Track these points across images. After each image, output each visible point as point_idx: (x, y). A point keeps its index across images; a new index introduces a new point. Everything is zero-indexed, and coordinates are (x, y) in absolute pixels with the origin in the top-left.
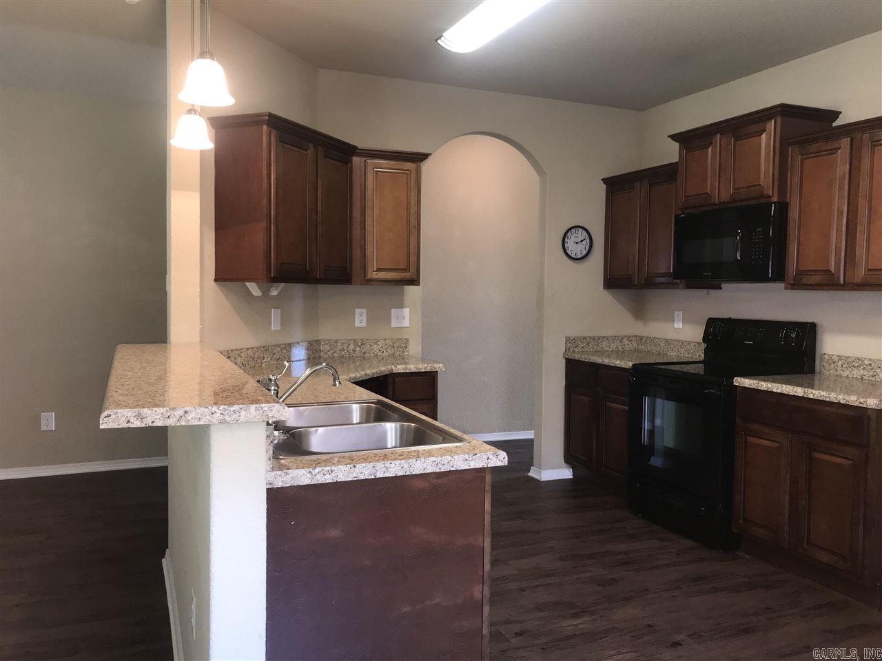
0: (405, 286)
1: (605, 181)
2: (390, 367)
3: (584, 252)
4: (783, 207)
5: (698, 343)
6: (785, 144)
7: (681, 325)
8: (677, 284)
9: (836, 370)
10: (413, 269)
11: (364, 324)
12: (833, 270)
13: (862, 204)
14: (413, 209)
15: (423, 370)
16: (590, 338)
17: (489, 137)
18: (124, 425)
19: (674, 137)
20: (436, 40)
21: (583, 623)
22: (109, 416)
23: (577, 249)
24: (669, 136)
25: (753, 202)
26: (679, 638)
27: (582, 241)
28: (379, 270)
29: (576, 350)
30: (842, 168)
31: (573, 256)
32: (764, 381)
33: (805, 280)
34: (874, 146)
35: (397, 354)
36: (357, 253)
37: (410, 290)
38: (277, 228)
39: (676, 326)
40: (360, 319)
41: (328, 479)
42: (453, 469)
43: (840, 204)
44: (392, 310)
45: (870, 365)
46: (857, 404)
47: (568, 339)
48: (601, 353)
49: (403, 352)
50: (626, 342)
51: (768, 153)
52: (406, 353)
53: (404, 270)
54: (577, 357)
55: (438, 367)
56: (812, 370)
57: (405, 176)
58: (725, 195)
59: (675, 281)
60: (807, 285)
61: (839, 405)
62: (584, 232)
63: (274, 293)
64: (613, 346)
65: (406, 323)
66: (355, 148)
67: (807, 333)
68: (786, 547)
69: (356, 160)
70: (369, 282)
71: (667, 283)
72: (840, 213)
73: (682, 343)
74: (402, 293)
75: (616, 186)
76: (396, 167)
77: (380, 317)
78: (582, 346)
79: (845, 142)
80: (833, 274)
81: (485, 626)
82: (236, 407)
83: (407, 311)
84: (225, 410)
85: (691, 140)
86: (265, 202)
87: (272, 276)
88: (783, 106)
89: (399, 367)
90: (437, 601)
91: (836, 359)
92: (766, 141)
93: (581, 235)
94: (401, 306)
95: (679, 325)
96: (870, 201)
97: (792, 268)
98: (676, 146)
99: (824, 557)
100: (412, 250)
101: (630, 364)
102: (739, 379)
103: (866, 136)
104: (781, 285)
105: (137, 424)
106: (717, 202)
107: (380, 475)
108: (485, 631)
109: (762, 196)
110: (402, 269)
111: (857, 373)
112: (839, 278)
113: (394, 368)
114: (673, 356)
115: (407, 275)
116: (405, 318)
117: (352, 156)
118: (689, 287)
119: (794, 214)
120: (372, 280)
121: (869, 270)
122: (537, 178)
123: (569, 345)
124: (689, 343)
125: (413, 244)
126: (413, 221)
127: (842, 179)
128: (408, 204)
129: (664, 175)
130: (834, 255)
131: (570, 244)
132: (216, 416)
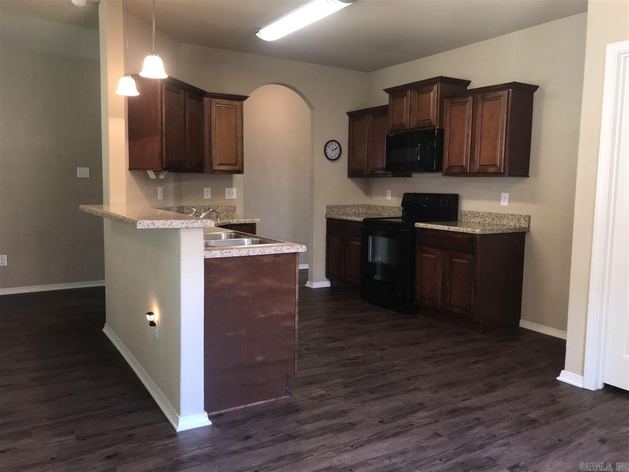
0: (234, 175)
1: (349, 114)
2: (229, 220)
3: (337, 156)
4: (442, 132)
5: (400, 207)
6: (442, 97)
7: (390, 198)
8: (388, 174)
9: (468, 219)
10: (239, 164)
11: (209, 197)
12: (464, 165)
13: (478, 131)
14: (239, 129)
15: (248, 223)
16: (341, 206)
17: (281, 86)
18: (147, 227)
19: (386, 90)
20: (255, 34)
21: (338, 344)
22: (140, 223)
23: (333, 154)
24: (383, 90)
25: (426, 129)
26: (385, 347)
27: (335, 149)
28: (220, 164)
29: (333, 213)
30: (469, 111)
31: (330, 158)
32: (430, 224)
33: (452, 171)
34: (483, 102)
35: (230, 214)
36: (207, 153)
37: (237, 177)
38: (166, 140)
39: (388, 198)
40: (207, 194)
41: (229, 255)
42: (282, 253)
43: (468, 131)
44: (226, 189)
45: (483, 215)
46: (471, 232)
47: (328, 206)
48: (347, 214)
49: (233, 214)
50: (360, 209)
51: (434, 102)
52: (235, 215)
53: (234, 165)
54: (333, 216)
55: (256, 220)
56: (456, 220)
57: (234, 109)
58: (413, 125)
59: (387, 172)
60: (452, 173)
61: (463, 233)
62: (337, 144)
63: (162, 177)
64: (353, 211)
65: (235, 197)
66: (206, 92)
67: (454, 200)
68: (440, 308)
69: (205, 99)
70: (214, 172)
71: (382, 174)
72: (468, 135)
73: (391, 208)
74: (232, 179)
75: (355, 117)
76: (228, 104)
77: (218, 193)
78: (335, 210)
79: (470, 99)
80: (464, 168)
81: (296, 325)
82: (192, 221)
83: (234, 190)
84: (188, 222)
85: (396, 93)
86: (160, 125)
87: (164, 167)
88: (441, 78)
89: (234, 220)
90: (275, 313)
91: (468, 213)
92: (433, 95)
93: (335, 145)
94: (231, 186)
95: (389, 198)
96: (481, 130)
97: (446, 165)
98: (387, 96)
99: (456, 310)
100: (239, 153)
101: (362, 219)
102: (418, 223)
103: (479, 96)
104: (440, 174)
105: (152, 227)
106: (408, 128)
107: (251, 254)
108: (297, 327)
109: (431, 126)
110: (233, 164)
111: (477, 220)
112: (467, 170)
113: (231, 220)
114: (386, 215)
115: (236, 168)
116: (234, 194)
117: (203, 97)
118: (394, 176)
119: (447, 136)
120: (216, 170)
121: (481, 166)
122: (309, 111)
123: (328, 210)
124: (394, 208)
125: (239, 149)
126: (239, 136)
127: (469, 117)
128: (236, 125)
129: (380, 112)
130: (465, 158)
131: (329, 150)
132: (184, 224)
